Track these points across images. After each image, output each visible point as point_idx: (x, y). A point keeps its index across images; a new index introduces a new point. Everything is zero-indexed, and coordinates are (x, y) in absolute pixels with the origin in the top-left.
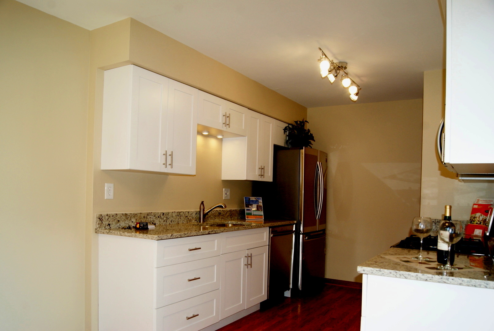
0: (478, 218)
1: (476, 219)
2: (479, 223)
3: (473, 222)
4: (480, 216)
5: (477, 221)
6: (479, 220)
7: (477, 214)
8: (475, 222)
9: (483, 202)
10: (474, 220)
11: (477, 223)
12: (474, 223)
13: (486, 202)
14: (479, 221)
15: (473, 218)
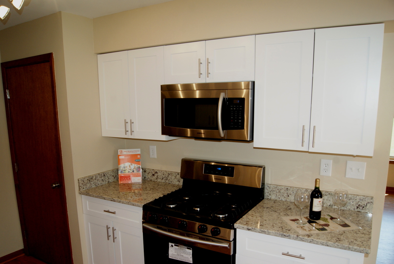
0: (128, 167)
1: (126, 168)
2: (132, 171)
3: (123, 171)
4: (131, 166)
5: (128, 170)
6: (130, 168)
7: (126, 164)
8: (127, 172)
9: (128, 152)
10: (124, 169)
11: (129, 172)
12: (125, 173)
13: (132, 152)
14: (131, 170)
15: (123, 168)
